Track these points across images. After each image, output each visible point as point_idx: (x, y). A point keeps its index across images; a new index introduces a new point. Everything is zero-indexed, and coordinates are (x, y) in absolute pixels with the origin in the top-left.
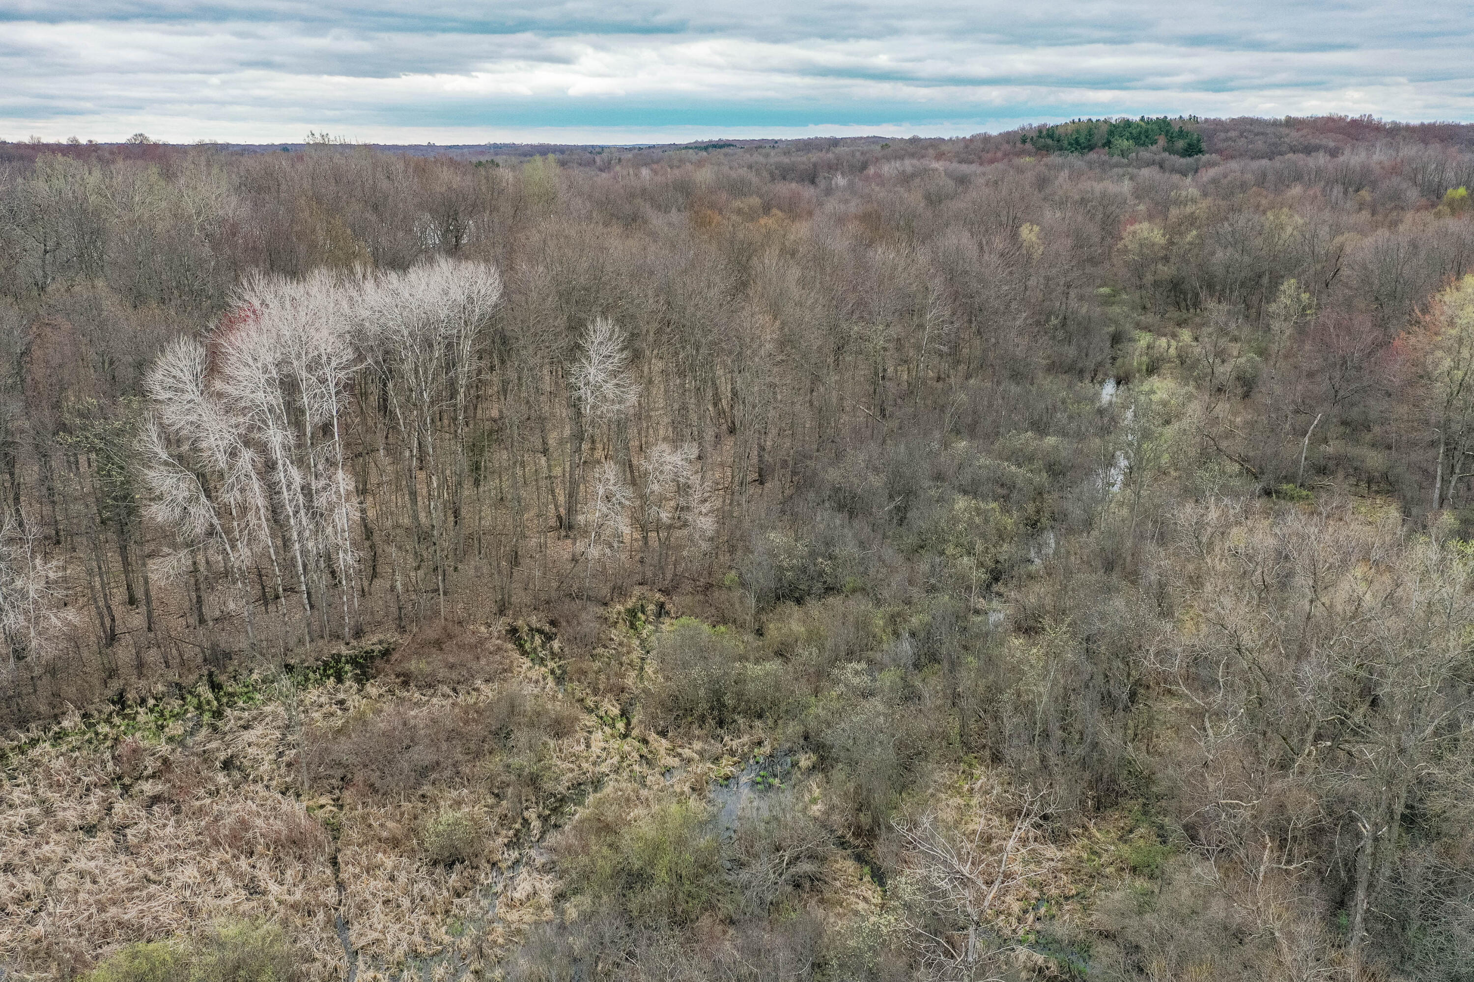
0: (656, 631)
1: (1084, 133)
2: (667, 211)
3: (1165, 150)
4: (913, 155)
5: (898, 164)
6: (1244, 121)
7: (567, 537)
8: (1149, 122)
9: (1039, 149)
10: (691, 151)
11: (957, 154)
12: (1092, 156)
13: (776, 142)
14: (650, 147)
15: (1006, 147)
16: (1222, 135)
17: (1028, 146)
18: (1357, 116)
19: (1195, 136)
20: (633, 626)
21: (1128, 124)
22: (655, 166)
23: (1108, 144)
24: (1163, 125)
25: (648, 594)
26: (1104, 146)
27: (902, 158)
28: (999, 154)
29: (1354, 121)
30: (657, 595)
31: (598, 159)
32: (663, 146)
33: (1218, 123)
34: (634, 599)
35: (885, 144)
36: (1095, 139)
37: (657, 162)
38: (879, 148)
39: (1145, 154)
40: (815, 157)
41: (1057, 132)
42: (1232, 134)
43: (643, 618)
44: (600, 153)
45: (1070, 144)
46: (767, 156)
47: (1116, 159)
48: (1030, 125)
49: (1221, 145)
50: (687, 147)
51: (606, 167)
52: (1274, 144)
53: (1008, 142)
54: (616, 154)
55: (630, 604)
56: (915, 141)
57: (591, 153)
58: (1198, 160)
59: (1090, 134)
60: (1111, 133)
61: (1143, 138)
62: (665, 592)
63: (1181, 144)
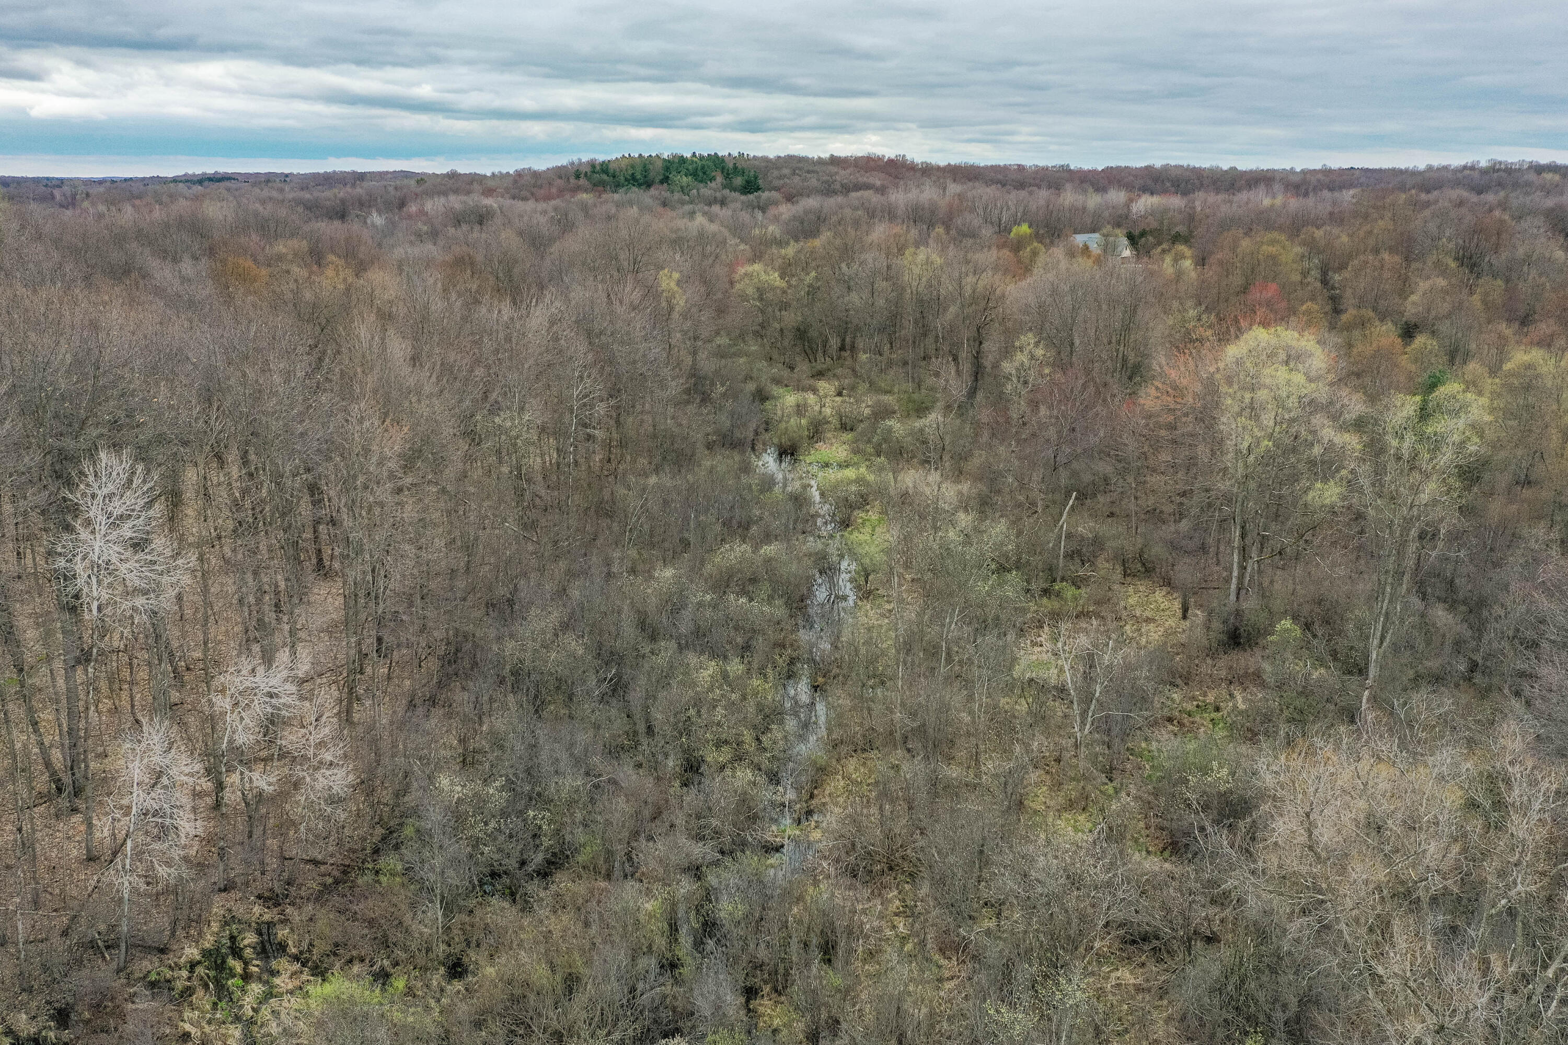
0: (269, 995)
1: (639, 169)
2: (175, 260)
3: (724, 187)
4: (456, 191)
5: (443, 200)
6: (791, 158)
7: (75, 810)
8: (702, 158)
9: (595, 185)
10: (181, 185)
11: (507, 190)
12: (653, 191)
13: (287, 176)
14: (126, 180)
15: (559, 182)
16: (776, 173)
17: (583, 181)
18: (893, 157)
19: (752, 173)
20: (222, 991)
21: (682, 160)
22: (137, 202)
23: (665, 180)
24: (717, 161)
25: (240, 910)
26: (662, 182)
27: (445, 194)
28: (554, 190)
29: (891, 161)
30: (257, 910)
31: (57, 193)
32: (144, 179)
33: (765, 159)
34: (215, 927)
35: (421, 179)
36: (652, 175)
37: (139, 197)
38: (413, 182)
39: (706, 191)
40: (342, 192)
41: (611, 166)
42: (786, 171)
43: (238, 967)
44: (59, 186)
45: (626, 180)
46: (281, 190)
47: (677, 196)
48: (580, 160)
49: (777, 183)
50: (175, 180)
51: (71, 202)
52: (826, 182)
53: (560, 177)
54: (81, 188)
55: (208, 942)
56: (453, 175)
57: (46, 186)
58: (760, 197)
59: (645, 170)
60: (667, 169)
61: (701, 174)
62: (271, 899)
63: (739, 181)
